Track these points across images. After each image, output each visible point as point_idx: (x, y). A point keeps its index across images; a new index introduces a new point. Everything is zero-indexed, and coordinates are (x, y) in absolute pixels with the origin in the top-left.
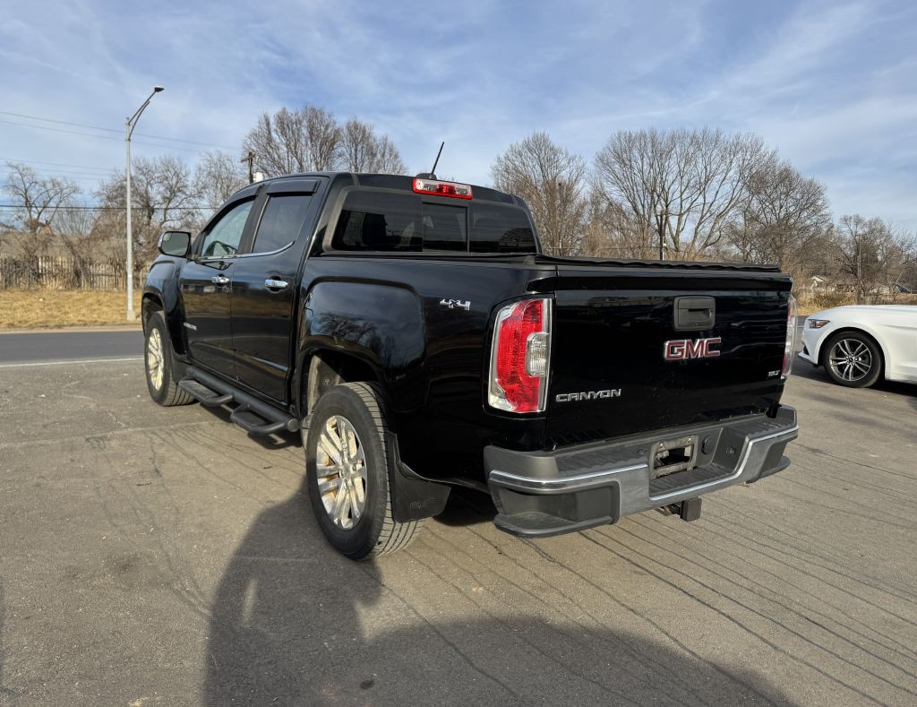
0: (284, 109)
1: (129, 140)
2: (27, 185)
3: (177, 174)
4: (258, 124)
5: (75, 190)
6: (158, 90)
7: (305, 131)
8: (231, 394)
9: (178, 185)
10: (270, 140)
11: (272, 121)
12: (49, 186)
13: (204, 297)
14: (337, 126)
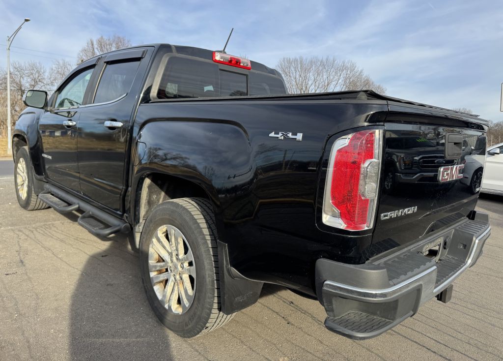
0: (102, 37)
1: (9, 49)
3: (38, 72)
4: (86, 44)
6: (26, 20)
8: (77, 203)
9: (39, 78)
11: (95, 43)
13: (55, 139)
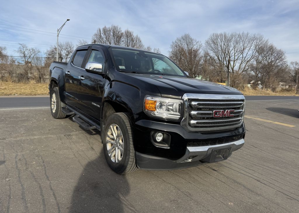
0: (105, 27)
1: (58, 36)
2: (25, 50)
3: (70, 47)
4: (97, 31)
5: (39, 52)
7: (112, 34)
9: (71, 51)
10: (100, 36)
11: (101, 30)
12: (31, 50)
14: (122, 32)
